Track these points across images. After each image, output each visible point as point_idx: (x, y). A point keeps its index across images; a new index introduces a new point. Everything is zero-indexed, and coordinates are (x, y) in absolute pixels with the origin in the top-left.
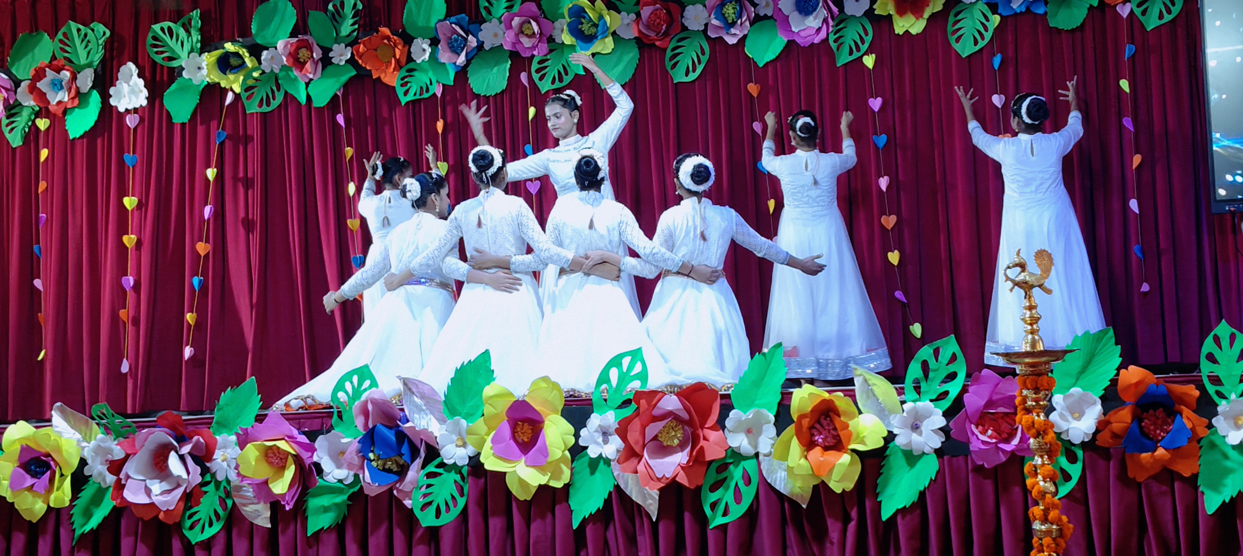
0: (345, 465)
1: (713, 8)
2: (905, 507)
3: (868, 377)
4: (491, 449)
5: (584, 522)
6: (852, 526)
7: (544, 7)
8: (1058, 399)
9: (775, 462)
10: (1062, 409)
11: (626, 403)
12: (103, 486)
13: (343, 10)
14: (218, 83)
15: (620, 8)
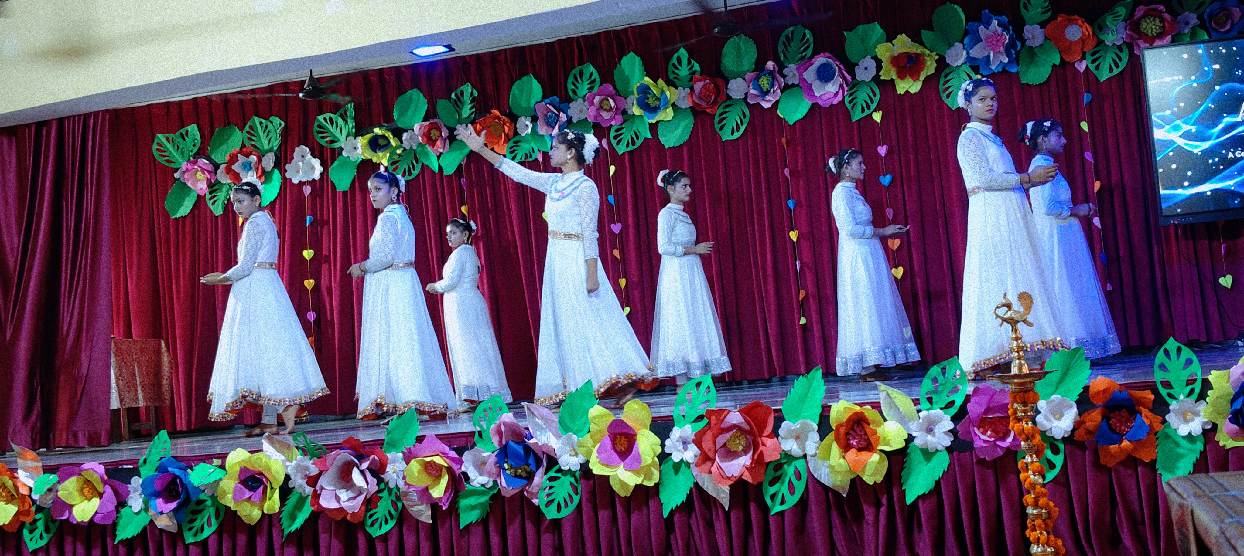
0: (486, 473)
1: (751, 81)
2: (924, 494)
3: (890, 392)
4: (597, 458)
5: (672, 512)
6: (883, 510)
7: (618, 87)
8: (1042, 404)
9: (820, 461)
10: (1046, 412)
11: (700, 418)
12: (304, 496)
13: (463, 97)
14: (371, 160)
15: (677, 84)
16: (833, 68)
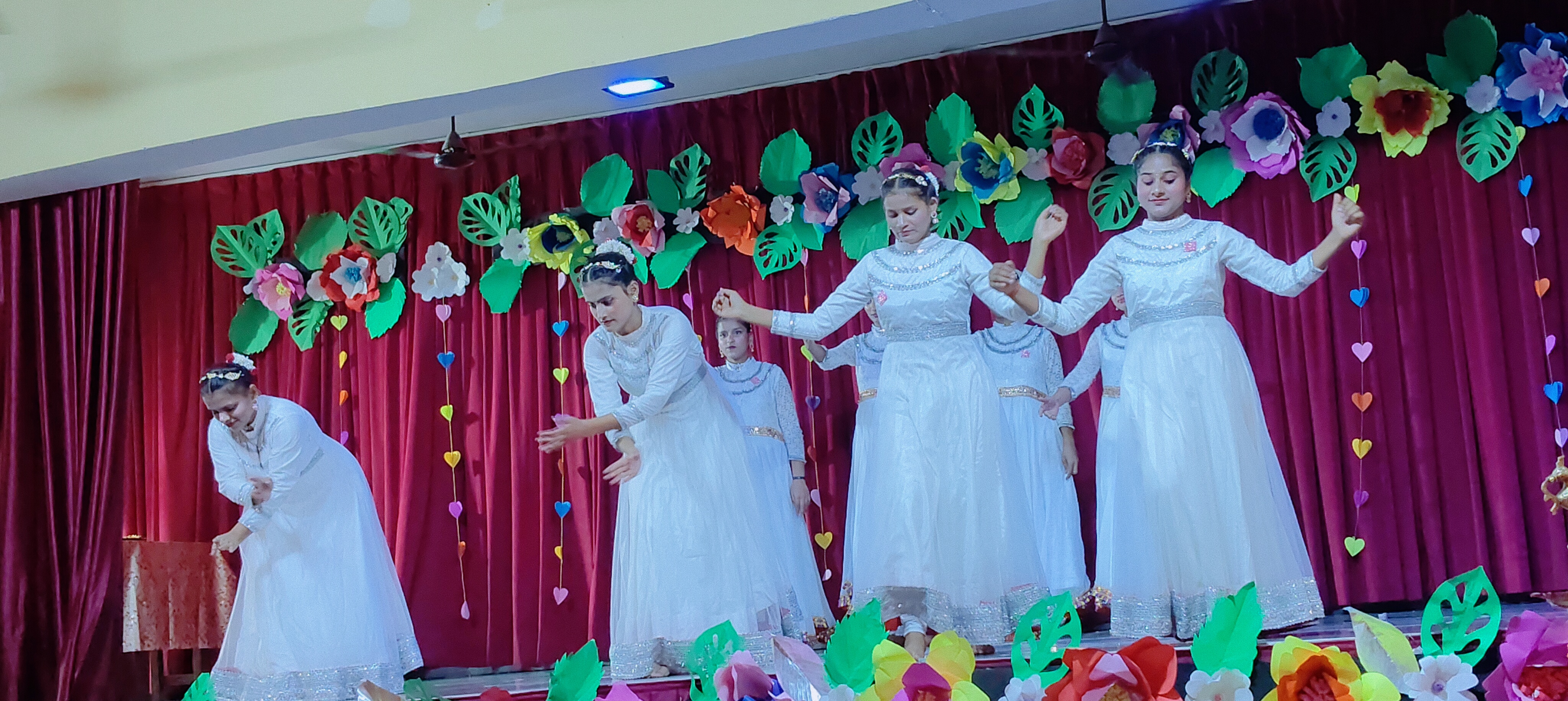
3: (1370, 624)
7: (930, 148)
11: (1055, 664)
13: (688, 166)
14: (545, 264)
15: (1026, 143)
16: (1280, 116)
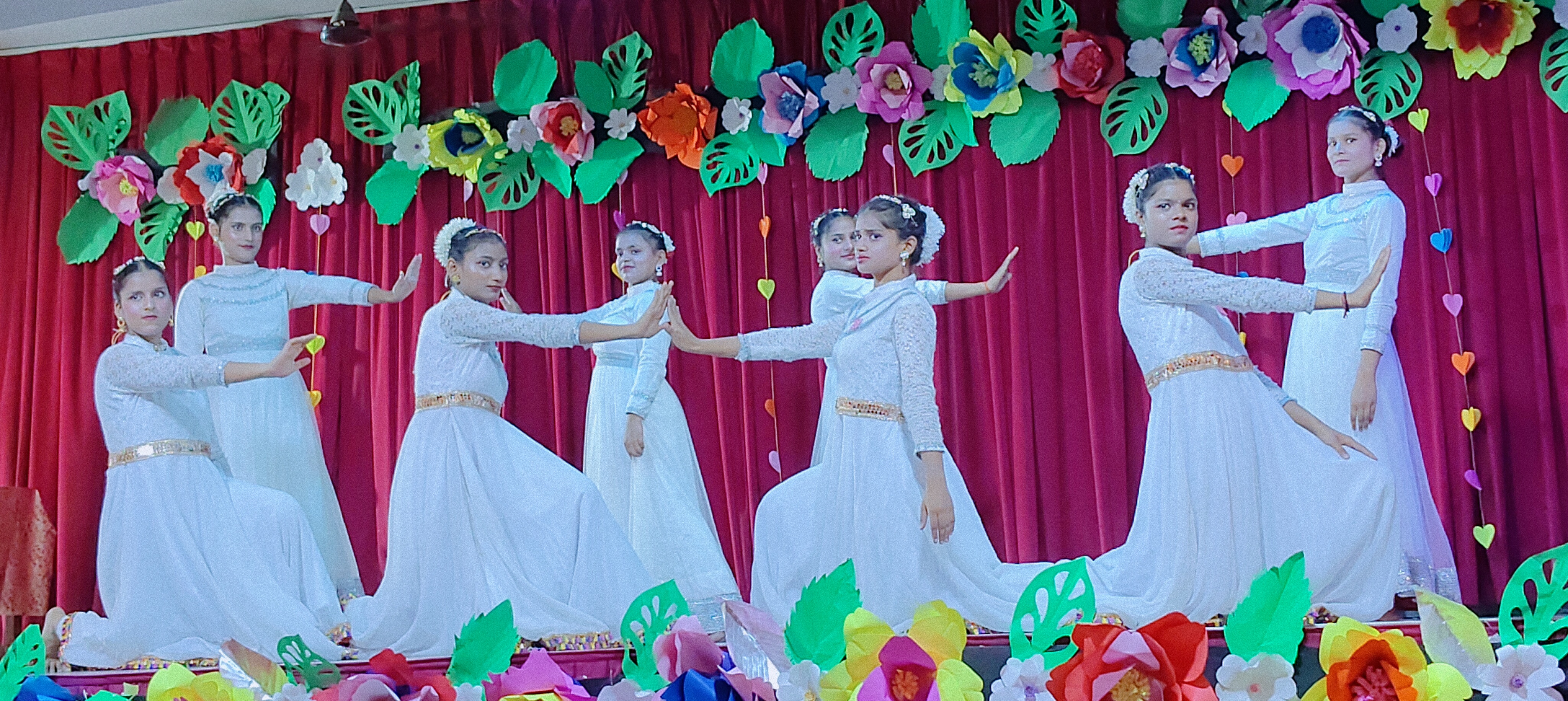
1: (1174, 44)
3: (1439, 606)
7: (917, 49)
11: (1063, 642)
13: (624, 60)
14: (447, 169)
15: (1032, 47)
16: (1333, 25)
